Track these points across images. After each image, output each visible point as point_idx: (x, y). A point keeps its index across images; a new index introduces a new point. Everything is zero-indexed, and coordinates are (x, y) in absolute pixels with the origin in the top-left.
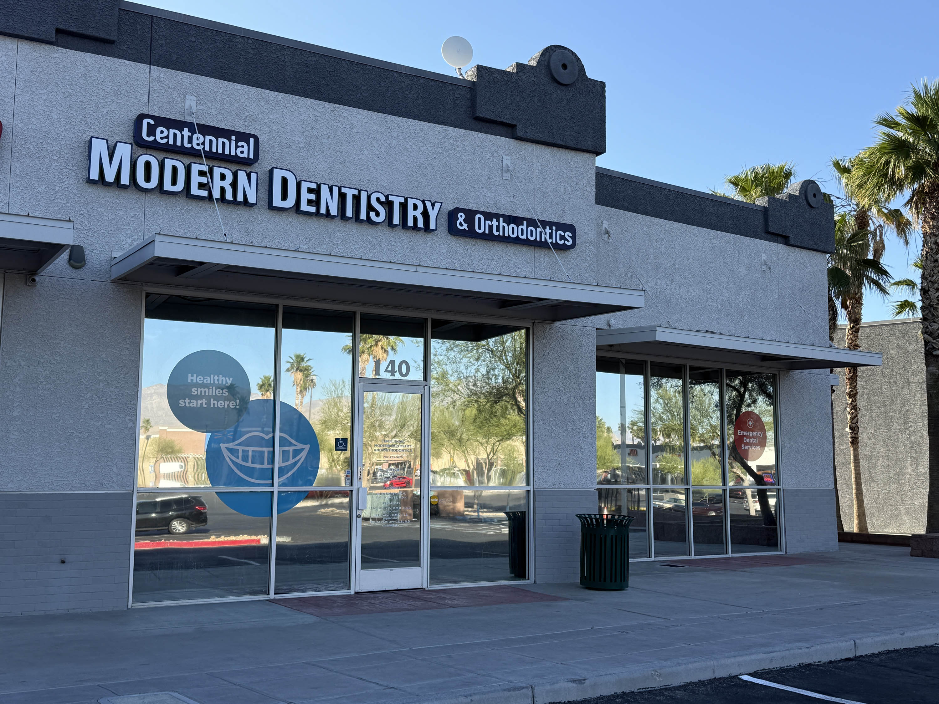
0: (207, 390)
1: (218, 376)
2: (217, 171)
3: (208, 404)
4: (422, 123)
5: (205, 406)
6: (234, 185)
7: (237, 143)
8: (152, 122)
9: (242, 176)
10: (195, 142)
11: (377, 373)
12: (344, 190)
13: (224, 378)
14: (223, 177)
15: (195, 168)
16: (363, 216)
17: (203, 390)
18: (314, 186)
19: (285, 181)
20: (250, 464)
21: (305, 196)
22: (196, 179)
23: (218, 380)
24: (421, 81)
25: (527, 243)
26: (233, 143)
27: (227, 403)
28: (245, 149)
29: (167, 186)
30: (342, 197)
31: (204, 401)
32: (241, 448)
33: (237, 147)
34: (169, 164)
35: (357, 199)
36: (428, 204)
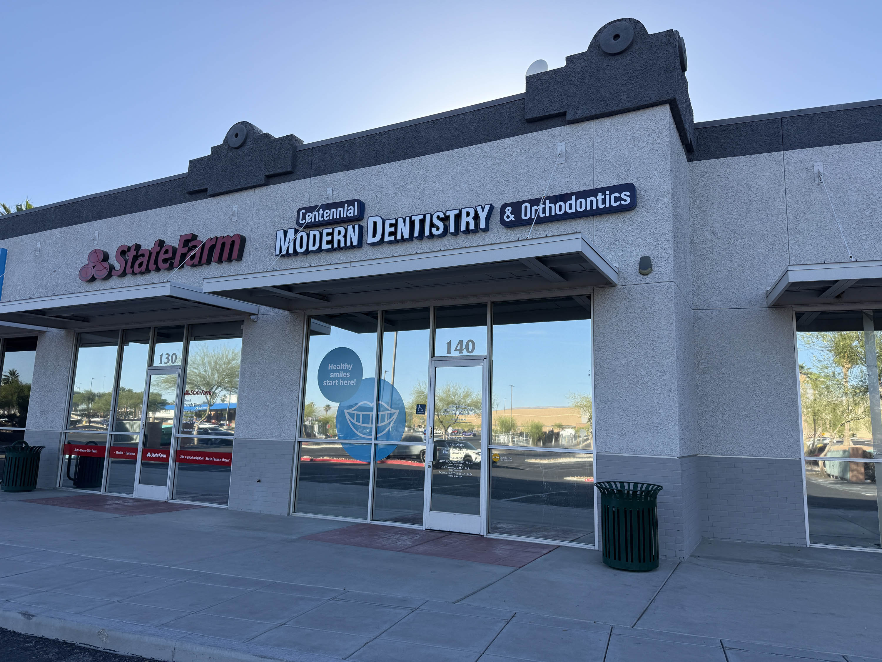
0: (338, 374)
1: (345, 364)
2: (336, 230)
3: (339, 383)
4: (482, 145)
5: (337, 384)
6: (345, 236)
7: (347, 207)
8: (304, 211)
9: (350, 228)
10: (325, 215)
11: (449, 352)
12: (413, 218)
13: (348, 365)
14: (339, 233)
15: (325, 232)
16: (427, 233)
17: (336, 374)
18: (393, 221)
19: (375, 223)
20: (360, 424)
21: (388, 230)
22: (326, 238)
23: (344, 367)
24: (482, 112)
25: (577, 215)
26: (346, 209)
27: (349, 382)
28: (352, 211)
29: (311, 248)
30: (412, 223)
31: (337, 381)
32: (356, 413)
33: (348, 210)
34: (312, 233)
35: (422, 222)
36: (479, 209)
